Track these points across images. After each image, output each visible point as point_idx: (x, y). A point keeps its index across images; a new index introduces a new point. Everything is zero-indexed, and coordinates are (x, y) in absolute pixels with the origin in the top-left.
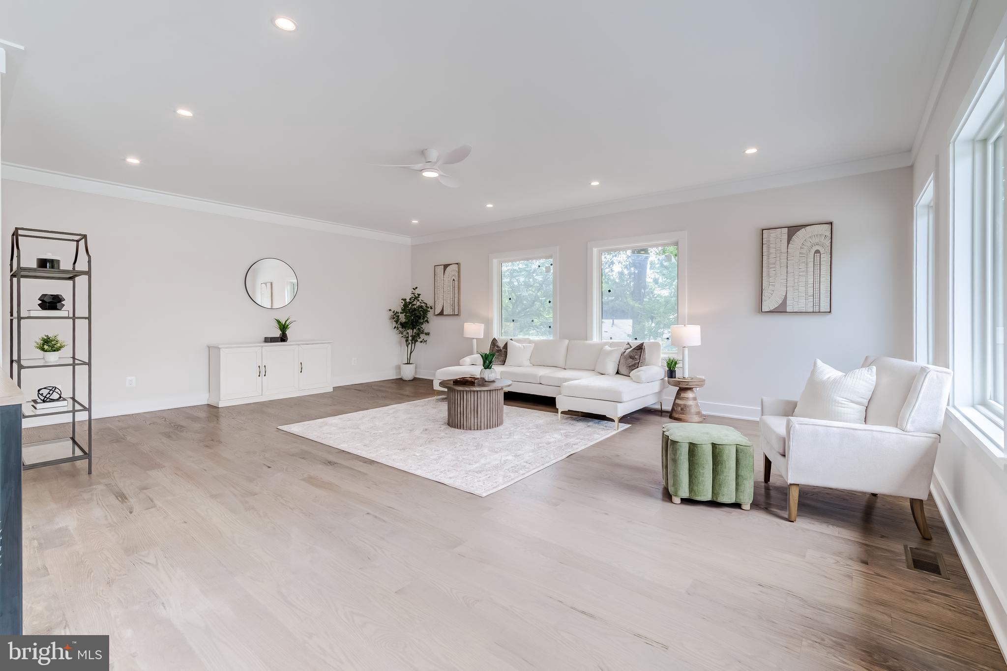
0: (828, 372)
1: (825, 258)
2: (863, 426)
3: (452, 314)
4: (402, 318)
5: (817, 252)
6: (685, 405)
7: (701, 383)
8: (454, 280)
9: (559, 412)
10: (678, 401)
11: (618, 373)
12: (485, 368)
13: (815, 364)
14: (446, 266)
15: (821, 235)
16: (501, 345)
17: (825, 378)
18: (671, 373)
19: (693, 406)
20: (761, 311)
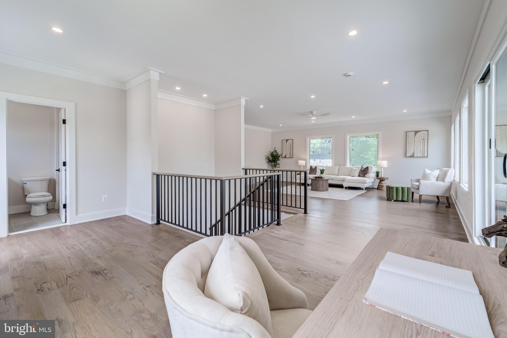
0: (428, 171)
1: (426, 141)
2: (437, 182)
3: (290, 157)
4: (271, 159)
5: (424, 139)
6: (382, 185)
7: (387, 179)
8: (291, 145)
9: (344, 188)
10: (380, 184)
11: (359, 176)
12: (321, 174)
13: (425, 170)
14: (287, 140)
15: (425, 134)
16: (314, 168)
17: (427, 172)
18: (377, 176)
19: (385, 186)
20: (406, 156)
